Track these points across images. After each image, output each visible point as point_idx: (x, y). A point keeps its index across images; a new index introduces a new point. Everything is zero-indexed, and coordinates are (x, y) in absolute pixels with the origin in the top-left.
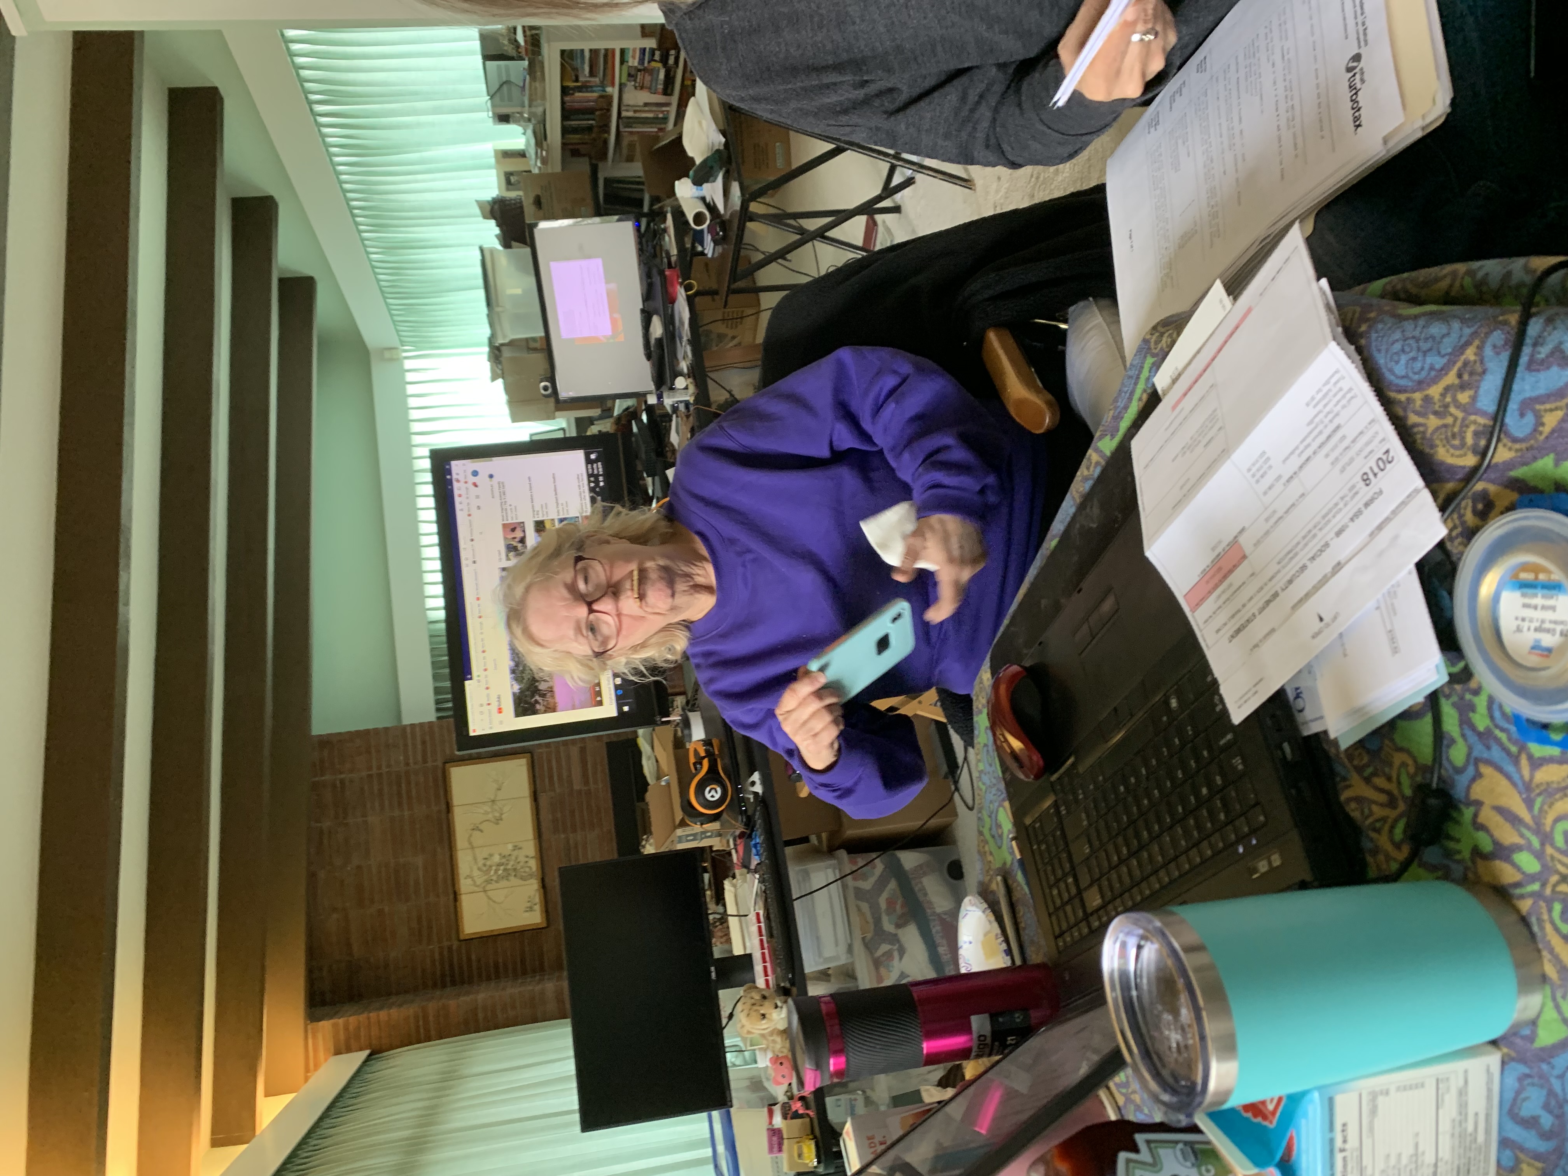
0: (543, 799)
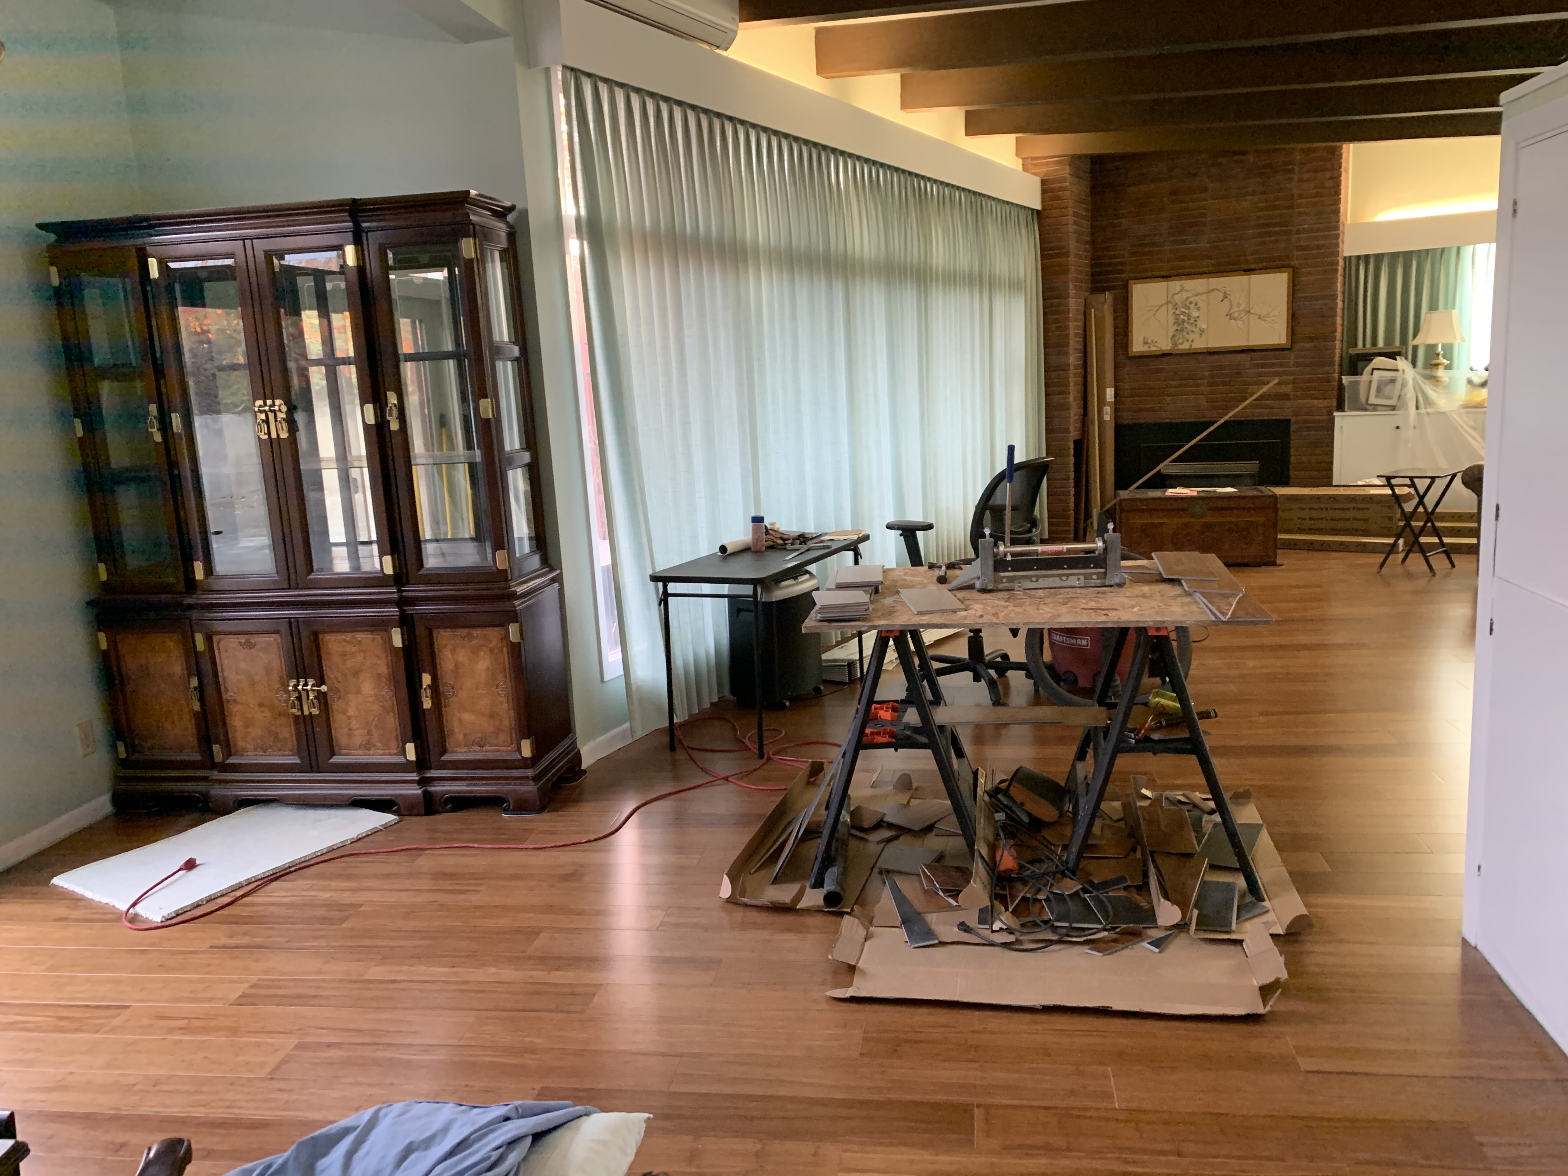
0: (1244, 357)
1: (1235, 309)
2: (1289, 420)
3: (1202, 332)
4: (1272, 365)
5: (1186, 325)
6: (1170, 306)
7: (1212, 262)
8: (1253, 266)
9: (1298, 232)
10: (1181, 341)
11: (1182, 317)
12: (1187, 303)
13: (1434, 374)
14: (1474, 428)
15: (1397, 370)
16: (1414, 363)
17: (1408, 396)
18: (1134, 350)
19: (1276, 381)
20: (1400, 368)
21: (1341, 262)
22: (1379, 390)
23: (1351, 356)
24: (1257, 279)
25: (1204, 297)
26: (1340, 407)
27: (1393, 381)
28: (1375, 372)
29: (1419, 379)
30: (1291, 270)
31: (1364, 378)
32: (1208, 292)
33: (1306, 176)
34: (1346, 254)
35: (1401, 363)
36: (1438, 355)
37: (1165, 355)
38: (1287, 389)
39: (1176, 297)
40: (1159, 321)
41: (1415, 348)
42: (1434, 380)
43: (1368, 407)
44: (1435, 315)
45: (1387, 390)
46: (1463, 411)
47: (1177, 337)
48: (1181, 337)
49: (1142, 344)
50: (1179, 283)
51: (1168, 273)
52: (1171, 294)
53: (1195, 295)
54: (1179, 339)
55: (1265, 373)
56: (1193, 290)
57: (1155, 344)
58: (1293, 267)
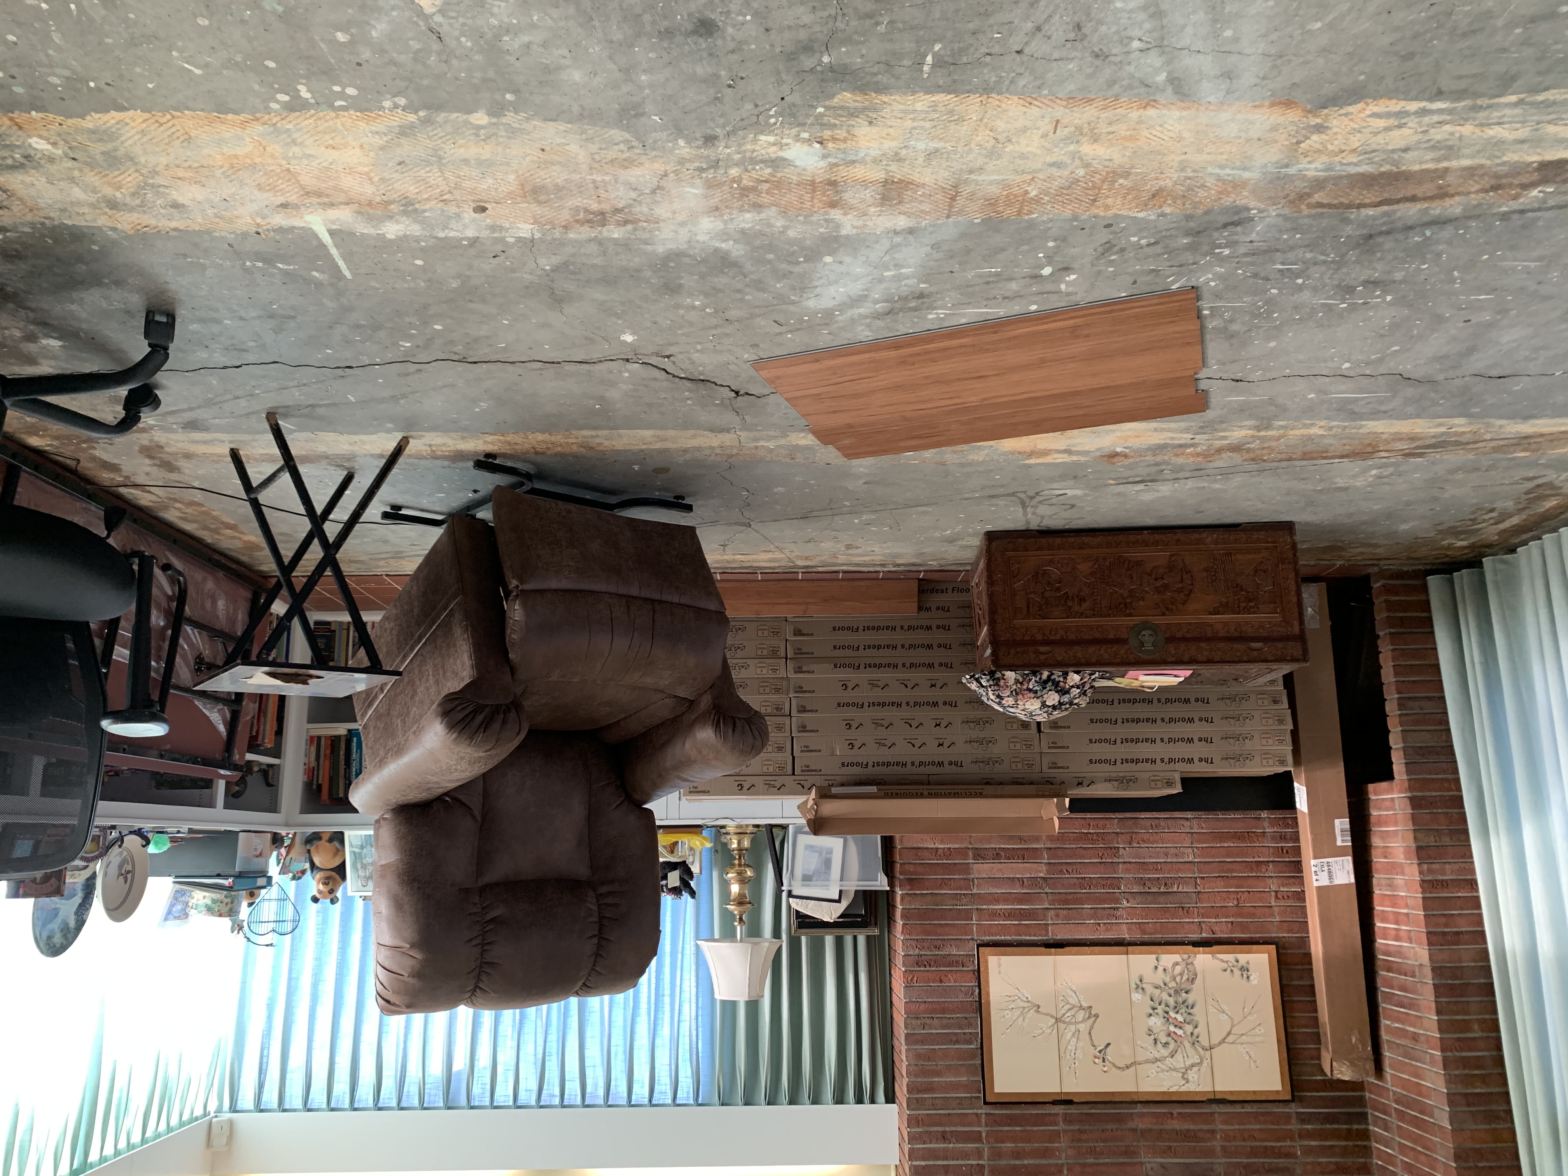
0: (1059, 932)
1: (1083, 1028)
3: (1140, 987)
4: (1010, 915)
5: (1171, 1001)
6: (1204, 1041)
7: (1131, 1125)
8: (1059, 1110)
10: (1178, 969)
12: (1172, 1045)
18: (1265, 956)
21: (901, 1094)
22: (828, 866)
23: (875, 925)
24: (1048, 1085)
25: (1141, 1056)
28: (837, 897)
30: (990, 1097)
31: (853, 885)
32: (1134, 1063)
34: (894, 1109)
36: (740, 919)
37: (1206, 944)
38: (980, 869)
39: (1195, 1059)
40: (1224, 1012)
47: (1185, 977)
48: (1178, 979)
49: (1251, 967)
50: (1191, 1087)
51: (1215, 1108)
52: (1205, 1064)
53: (1157, 1060)
54: (1181, 974)
55: (1020, 902)
56: (1163, 1070)
57: (1225, 965)
58: (985, 1103)
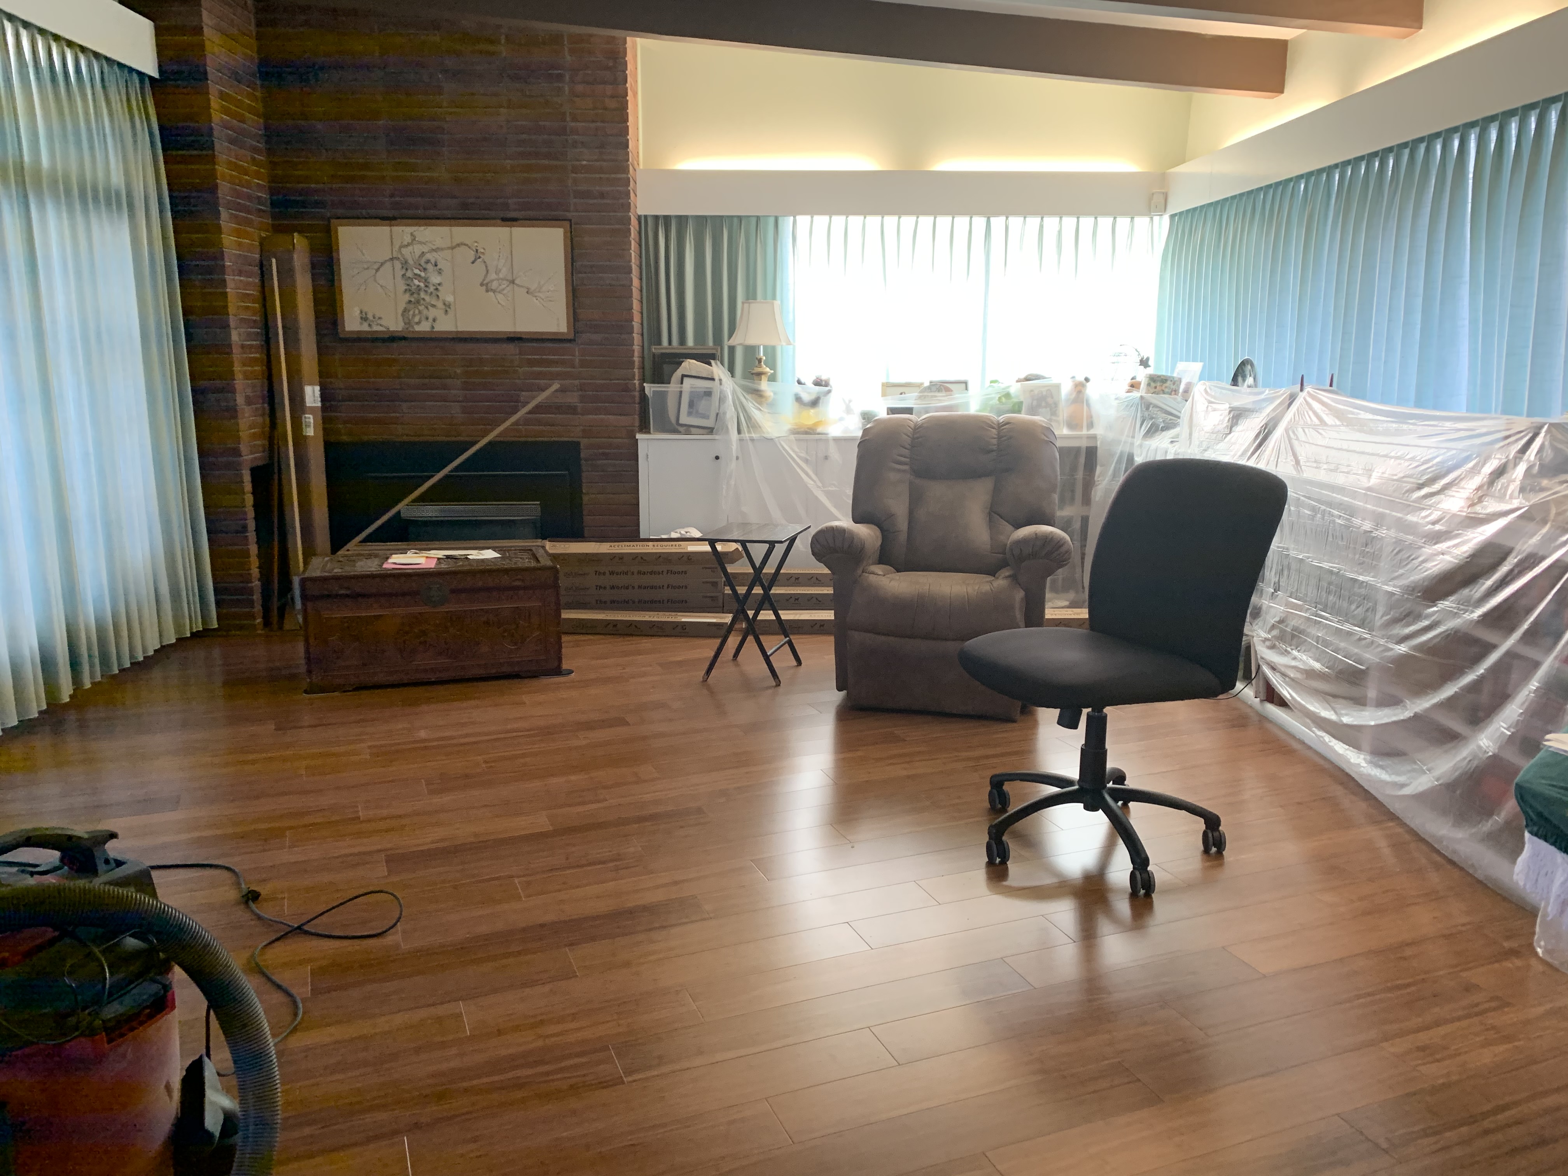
0: (511, 349)
1: (493, 276)
2: (578, 443)
3: (447, 306)
4: (550, 363)
5: (422, 295)
6: (398, 265)
7: (458, 202)
8: (515, 214)
9: (575, 170)
10: (417, 319)
11: (416, 282)
12: (422, 262)
13: (755, 386)
14: (806, 461)
15: (713, 379)
16: (731, 370)
17: (728, 416)
18: (348, 328)
19: (556, 386)
20: (717, 378)
21: (634, 222)
22: (691, 404)
23: (654, 355)
24: (522, 234)
25: (447, 254)
26: (645, 427)
27: (708, 394)
28: (685, 379)
29: (738, 390)
30: (567, 224)
31: (672, 388)
32: (453, 248)
33: (580, 88)
34: (641, 212)
35: (718, 370)
36: (760, 361)
37: (393, 339)
38: (572, 399)
39: (404, 251)
40: (381, 286)
41: (732, 349)
42: (758, 394)
43: (681, 429)
44: (755, 307)
45: (702, 405)
46: (792, 437)
47: (411, 313)
48: (417, 312)
49: (359, 320)
50: (409, 230)
51: (390, 214)
52: (397, 247)
53: (433, 250)
54: (414, 315)
55: (540, 373)
56: (430, 242)
57: (379, 322)
58: (570, 221)
